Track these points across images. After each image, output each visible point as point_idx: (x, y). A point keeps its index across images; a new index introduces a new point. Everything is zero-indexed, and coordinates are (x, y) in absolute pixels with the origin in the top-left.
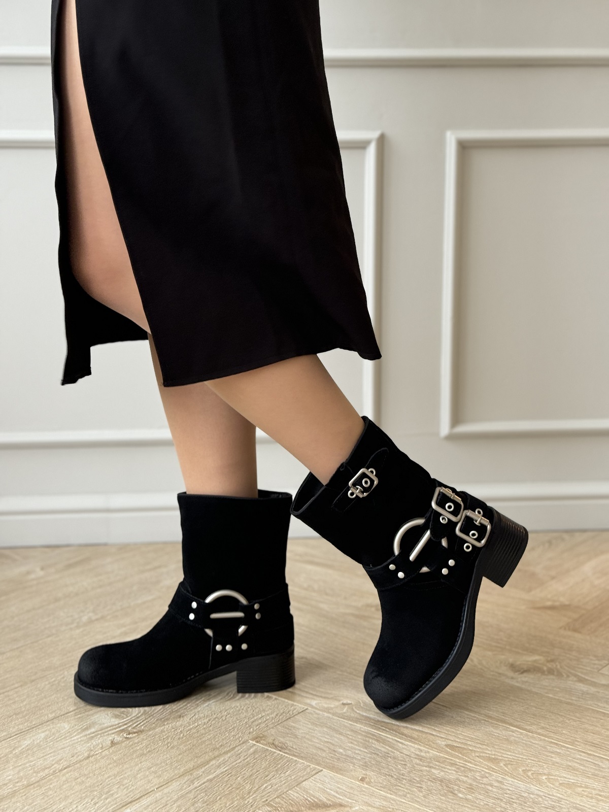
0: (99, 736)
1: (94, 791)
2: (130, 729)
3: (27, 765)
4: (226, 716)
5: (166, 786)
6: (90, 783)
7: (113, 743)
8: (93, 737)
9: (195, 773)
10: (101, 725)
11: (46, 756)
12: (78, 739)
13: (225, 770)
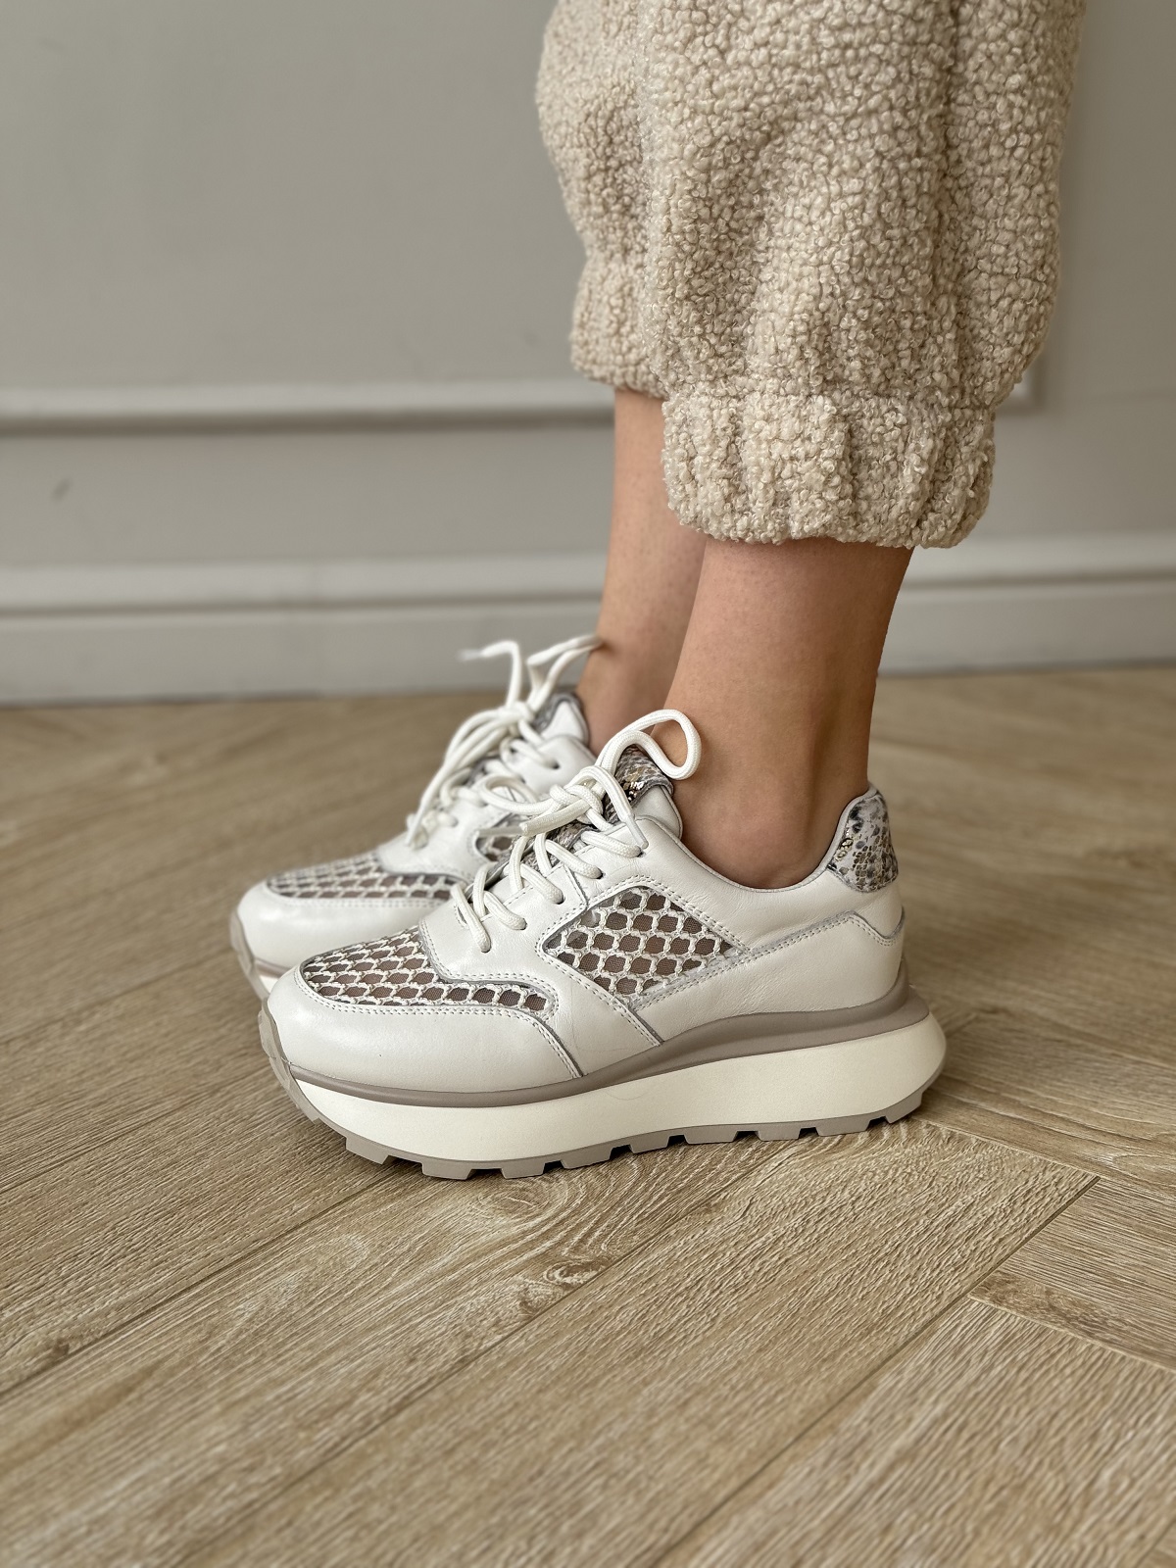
0: (475, 1281)
1: (524, 1502)
2: (565, 1251)
3: (270, 1397)
4: (853, 1203)
5: (763, 1480)
6: (500, 1468)
7: (531, 1311)
8: (455, 1284)
9: (843, 1426)
10: (468, 1239)
11: (320, 1358)
12: (408, 1292)
13: (939, 1409)
